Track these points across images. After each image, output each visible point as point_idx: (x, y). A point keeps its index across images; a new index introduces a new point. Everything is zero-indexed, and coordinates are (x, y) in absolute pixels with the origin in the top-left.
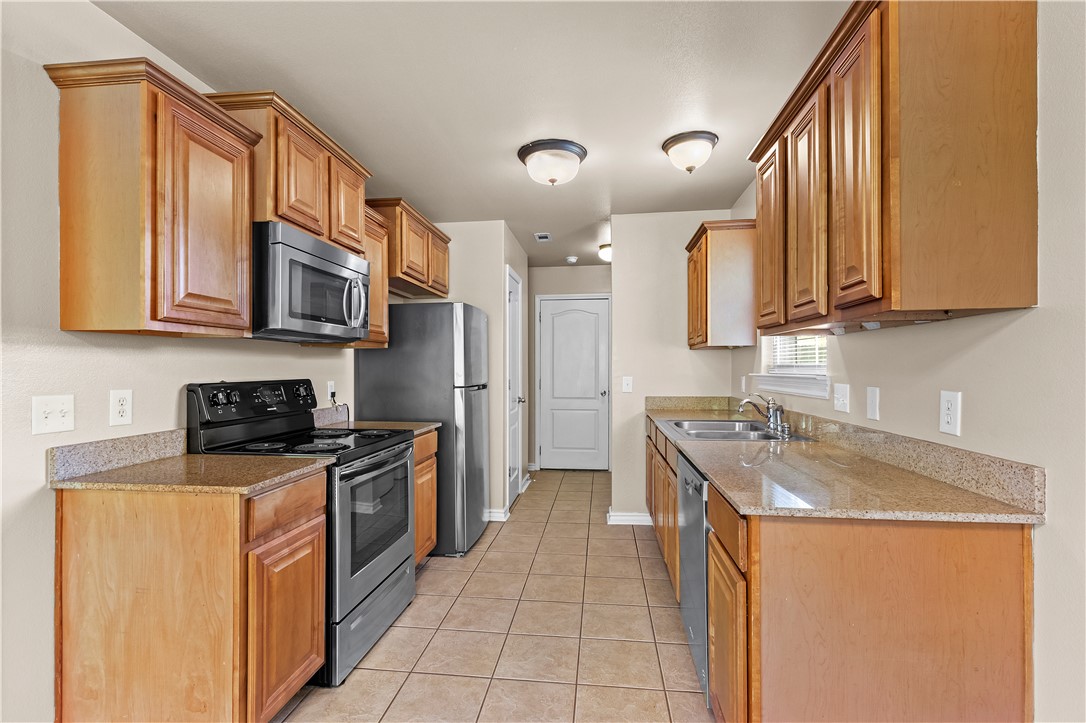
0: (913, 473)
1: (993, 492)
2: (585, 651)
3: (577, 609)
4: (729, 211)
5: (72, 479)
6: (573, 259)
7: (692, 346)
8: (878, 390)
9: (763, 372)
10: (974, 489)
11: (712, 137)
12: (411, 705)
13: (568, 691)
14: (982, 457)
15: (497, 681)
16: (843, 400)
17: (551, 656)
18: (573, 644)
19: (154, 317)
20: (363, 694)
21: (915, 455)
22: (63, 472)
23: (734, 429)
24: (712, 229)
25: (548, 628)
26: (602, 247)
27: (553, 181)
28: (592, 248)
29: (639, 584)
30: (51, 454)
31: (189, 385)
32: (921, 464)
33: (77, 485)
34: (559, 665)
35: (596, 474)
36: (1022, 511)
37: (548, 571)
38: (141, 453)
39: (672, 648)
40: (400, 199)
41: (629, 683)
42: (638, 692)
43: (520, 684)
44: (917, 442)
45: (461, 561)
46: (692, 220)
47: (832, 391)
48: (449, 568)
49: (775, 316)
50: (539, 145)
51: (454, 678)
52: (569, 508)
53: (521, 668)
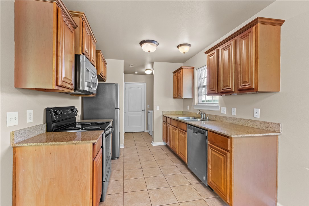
0: (247, 126)
1: (269, 129)
2: (167, 179)
3: (158, 168)
4: (183, 64)
5: (19, 143)
6: (136, 73)
7: (174, 98)
8: (235, 109)
9: (196, 105)
10: (264, 129)
11: (190, 45)
12: (130, 201)
13: (169, 189)
14: (267, 122)
15: (149, 190)
16: (224, 111)
17: (159, 181)
18: (163, 177)
19: (57, 85)
20: (113, 202)
21: (247, 123)
22: (16, 140)
23: (190, 119)
24: (184, 68)
25: (154, 174)
26: (146, 70)
27: (149, 51)
28: (143, 70)
29: (170, 160)
30: (13, 134)
31: (47, 108)
32: (249, 124)
33: (26, 145)
34: (163, 183)
35: (141, 133)
36: (277, 132)
37: (145, 160)
38: (36, 132)
39: (187, 174)
40: (100, 51)
41: (182, 184)
42: (186, 186)
43: (156, 190)
44: (248, 120)
45: (118, 160)
46: (178, 66)
47: (221, 109)
48: (116, 163)
49: (214, 91)
50: (148, 41)
51: (137, 192)
52: (140, 142)
53: (154, 186)
